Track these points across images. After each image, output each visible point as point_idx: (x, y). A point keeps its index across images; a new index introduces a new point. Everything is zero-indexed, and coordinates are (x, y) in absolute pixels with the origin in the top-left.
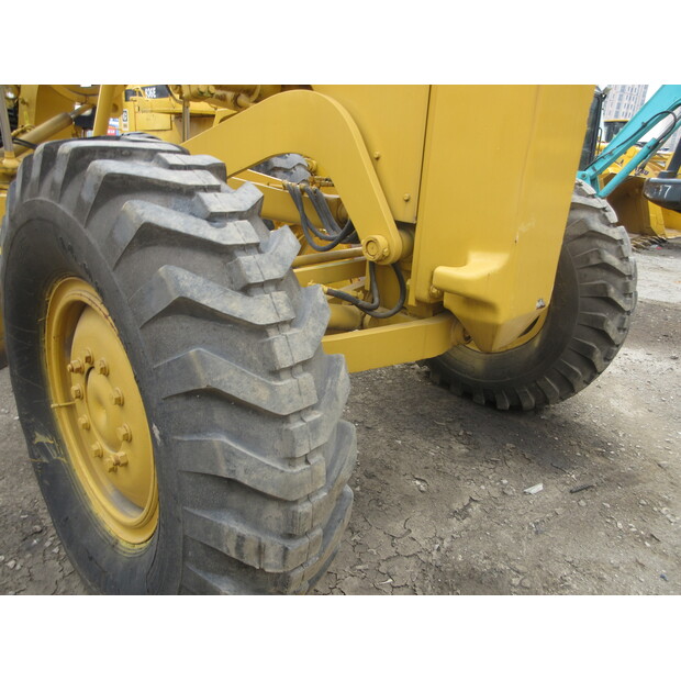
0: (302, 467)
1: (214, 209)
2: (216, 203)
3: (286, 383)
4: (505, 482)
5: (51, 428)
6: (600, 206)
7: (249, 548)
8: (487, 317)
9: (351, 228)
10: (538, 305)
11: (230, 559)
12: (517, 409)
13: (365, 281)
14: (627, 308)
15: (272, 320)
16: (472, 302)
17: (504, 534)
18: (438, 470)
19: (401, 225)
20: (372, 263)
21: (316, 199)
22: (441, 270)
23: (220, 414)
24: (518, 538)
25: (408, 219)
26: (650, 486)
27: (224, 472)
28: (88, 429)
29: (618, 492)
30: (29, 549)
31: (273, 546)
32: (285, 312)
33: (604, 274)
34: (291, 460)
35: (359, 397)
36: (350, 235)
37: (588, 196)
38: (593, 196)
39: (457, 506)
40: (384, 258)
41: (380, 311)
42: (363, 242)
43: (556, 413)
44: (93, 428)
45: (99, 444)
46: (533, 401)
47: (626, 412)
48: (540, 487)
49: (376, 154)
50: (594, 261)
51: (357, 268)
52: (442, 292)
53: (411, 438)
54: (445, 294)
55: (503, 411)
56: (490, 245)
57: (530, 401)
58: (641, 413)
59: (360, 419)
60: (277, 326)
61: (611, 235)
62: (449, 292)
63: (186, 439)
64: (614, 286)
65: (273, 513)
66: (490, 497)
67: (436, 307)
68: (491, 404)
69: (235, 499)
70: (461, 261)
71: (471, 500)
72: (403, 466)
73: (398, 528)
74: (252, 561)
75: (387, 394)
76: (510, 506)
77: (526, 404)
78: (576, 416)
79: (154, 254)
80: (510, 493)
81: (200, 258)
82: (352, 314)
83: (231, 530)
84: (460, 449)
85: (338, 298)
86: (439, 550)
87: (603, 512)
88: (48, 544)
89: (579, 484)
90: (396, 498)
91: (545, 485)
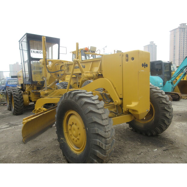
0: (107, 133)
1: (93, 99)
2: (93, 98)
3: (104, 121)
4: (149, 149)
5: (63, 137)
6: (161, 92)
7: (101, 144)
8: (137, 113)
9: (112, 100)
10: (147, 111)
11: (98, 146)
12: (152, 135)
13: (115, 109)
14: (170, 111)
15: (102, 113)
16: (134, 111)
17: (148, 158)
18: (134, 147)
19: (120, 99)
20: (116, 105)
21: (105, 95)
22: (127, 105)
23: (96, 125)
24: (151, 158)
25: (121, 97)
26: (182, 149)
27: (97, 133)
28: (71, 135)
29: (174, 151)
30: (58, 160)
31: (104, 145)
32: (103, 112)
33: (164, 104)
34: (105, 132)
35: (117, 135)
36: (112, 101)
37: (158, 90)
38: (159, 90)
39: (138, 153)
40: (118, 104)
41: (119, 114)
42: (114, 102)
43: (162, 136)
44: (72, 135)
45: (73, 137)
46: (155, 133)
47: (179, 136)
48: (156, 150)
49: (115, 87)
50: (161, 102)
51: (114, 106)
52: (129, 109)
53: (128, 142)
54: (129, 110)
55: (149, 136)
56: (135, 101)
57: (154, 133)
58: (183, 136)
59: (117, 139)
60: (102, 114)
61: (163, 97)
62: (130, 109)
63: (92, 129)
64: (166, 107)
65: (103, 140)
66: (145, 152)
67: (128, 112)
68: (147, 135)
69: (98, 137)
70: (131, 104)
71: (141, 152)
72: (127, 147)
73: (126, 157)
74: (101, 147)
75: (123, 134)
76: (150, 153)
77: (154, 134)
78: (167, 137)
79: (86, 105)
80: (150, 151)
81: (92, 105)
82: (113, 115)
83: (98, 141)
84: (139, 144)
85: (111, 112)
86: (134, 160)
87: (170, 154)
88: (61, 159)
89: (165, 149)
90: (126, 152)
91: (157, 149)
